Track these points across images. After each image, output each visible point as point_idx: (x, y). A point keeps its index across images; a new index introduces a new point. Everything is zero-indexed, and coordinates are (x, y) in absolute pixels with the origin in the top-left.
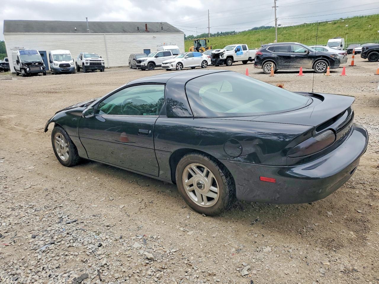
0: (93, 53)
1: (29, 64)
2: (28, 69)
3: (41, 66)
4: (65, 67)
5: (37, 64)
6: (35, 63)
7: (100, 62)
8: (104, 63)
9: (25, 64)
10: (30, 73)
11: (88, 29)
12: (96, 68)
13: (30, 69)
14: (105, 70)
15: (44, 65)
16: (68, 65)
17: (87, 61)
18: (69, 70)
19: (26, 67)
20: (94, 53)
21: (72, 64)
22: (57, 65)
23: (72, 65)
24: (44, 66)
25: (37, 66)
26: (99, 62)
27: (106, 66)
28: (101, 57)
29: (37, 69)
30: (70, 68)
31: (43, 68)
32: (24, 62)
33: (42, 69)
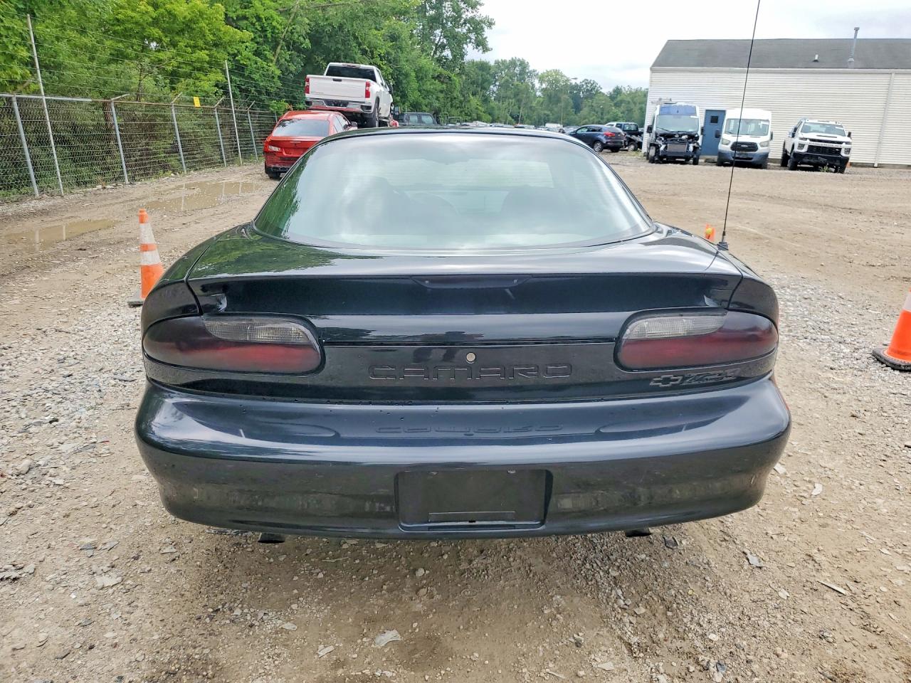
0: (830, 123)
1: (668, 137)
2: (662, 148)
3: (690, 143)
4: (744, 149)
5: (684, 137)
6: (681, 136)
7: (839, 146)
8: (848, 151)
9: (661, 135)
10: (665, 156)
11: (852, 60)
12: (822, 160)
13: (666, 148)
14: (848, 169)
15: (700, 141)
16: (753, 147)
17: (803, 142)
18: (751, 159)
19: (660, 143)
20: (834, 123)
21: (763, 144)
22: (727, 144)
23: (762, 146)
24: (698, 144)
25: (682, 142)
26: (834, 145)
27: (853, 158)
28: (849, 135)
29: (680, 148)
30: (754, 155)
31: (694, 147)
32: (661, 131)
33: (691, 149)
